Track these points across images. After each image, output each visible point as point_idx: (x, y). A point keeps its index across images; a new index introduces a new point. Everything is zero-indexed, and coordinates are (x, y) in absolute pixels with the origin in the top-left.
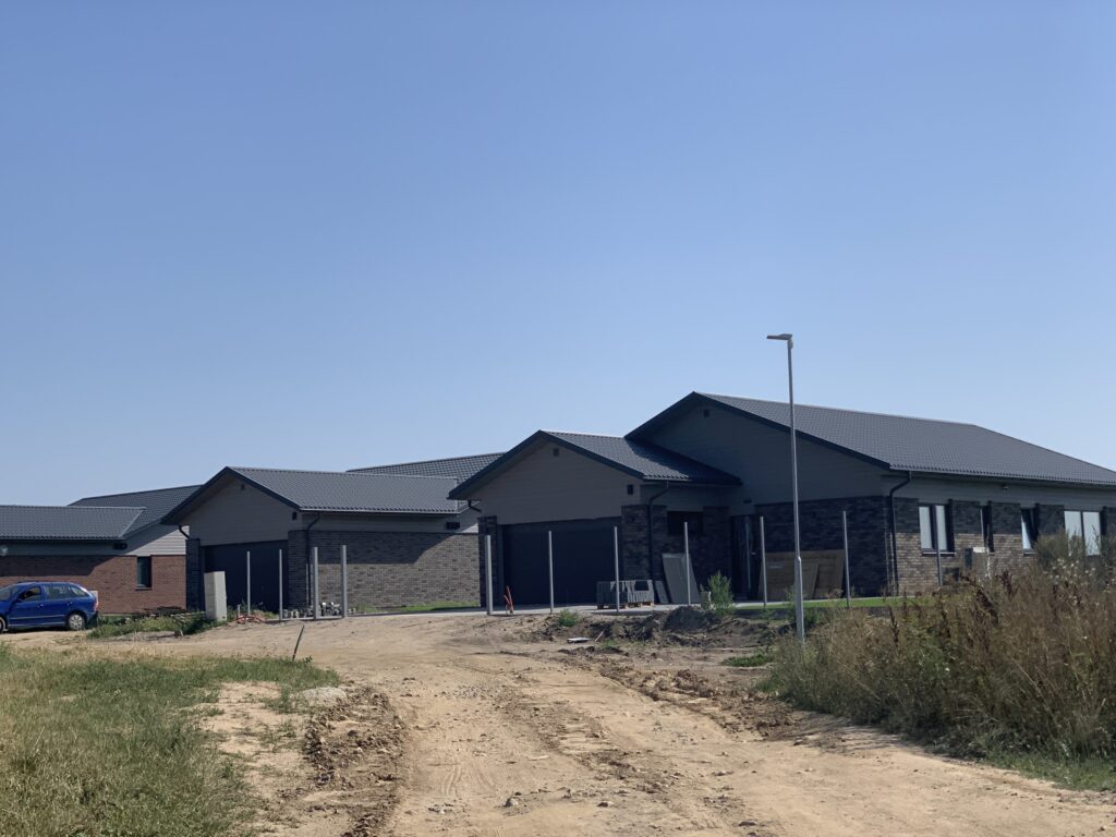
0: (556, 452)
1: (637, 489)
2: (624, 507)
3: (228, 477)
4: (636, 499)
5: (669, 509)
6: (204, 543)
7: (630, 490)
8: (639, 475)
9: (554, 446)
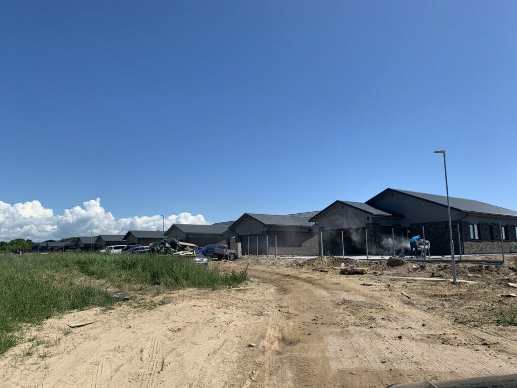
0: (343, 207)
1: (370, 218)
2: (366, 224)
3: (246, 217)
4: (370, 221)
5: (382, 225)
6: (240, 235)
7: (368, 218)
8: (372, 214)
9: (342, 205)
